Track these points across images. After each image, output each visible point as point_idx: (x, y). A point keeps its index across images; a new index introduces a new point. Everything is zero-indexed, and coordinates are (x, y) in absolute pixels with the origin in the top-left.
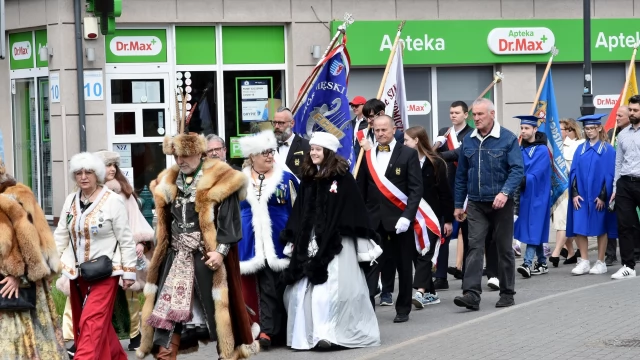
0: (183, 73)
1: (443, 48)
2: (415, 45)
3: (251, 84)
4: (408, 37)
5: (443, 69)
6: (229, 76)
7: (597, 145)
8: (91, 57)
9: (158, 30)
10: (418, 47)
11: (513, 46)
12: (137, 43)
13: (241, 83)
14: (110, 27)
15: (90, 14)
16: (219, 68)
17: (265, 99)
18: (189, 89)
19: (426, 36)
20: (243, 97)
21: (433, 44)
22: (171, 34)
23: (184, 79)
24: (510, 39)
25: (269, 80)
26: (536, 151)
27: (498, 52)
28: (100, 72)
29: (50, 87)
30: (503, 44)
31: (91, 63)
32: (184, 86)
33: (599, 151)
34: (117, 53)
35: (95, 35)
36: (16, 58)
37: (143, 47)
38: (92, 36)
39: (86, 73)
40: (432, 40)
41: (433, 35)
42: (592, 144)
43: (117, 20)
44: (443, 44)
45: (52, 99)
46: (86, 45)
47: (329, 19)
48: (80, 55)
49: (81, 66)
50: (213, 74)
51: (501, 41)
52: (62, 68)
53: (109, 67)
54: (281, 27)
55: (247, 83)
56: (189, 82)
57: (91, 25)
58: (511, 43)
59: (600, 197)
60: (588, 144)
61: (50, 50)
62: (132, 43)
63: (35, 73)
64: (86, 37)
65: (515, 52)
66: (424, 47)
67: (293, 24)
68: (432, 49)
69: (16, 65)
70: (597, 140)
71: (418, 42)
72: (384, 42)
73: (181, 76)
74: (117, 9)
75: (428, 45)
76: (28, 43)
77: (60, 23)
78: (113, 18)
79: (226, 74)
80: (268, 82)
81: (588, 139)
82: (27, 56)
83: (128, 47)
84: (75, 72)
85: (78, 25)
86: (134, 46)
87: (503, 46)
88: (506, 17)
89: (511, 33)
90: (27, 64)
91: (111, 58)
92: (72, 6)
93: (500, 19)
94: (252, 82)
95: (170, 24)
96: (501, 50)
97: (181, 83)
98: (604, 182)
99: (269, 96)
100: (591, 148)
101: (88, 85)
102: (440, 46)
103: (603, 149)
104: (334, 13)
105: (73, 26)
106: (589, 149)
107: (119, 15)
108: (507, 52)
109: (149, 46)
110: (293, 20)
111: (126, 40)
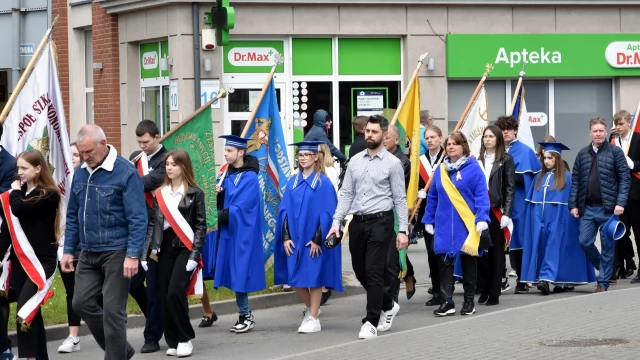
0: (300, 83)
1: (560, 61)
2: (531, 57)
3: (366, 94)
4: (524, 50)
5: (560, 82)
6: (345, 87)
7: (311, 177)
8: (208, 67)
9: (276, 41)
10: (534, 60)
11: (632, 60)
12: (254, 54)
13: (356, 93)
14: (225, 39)
15: (208, 26)
16: (335, 79)
17: (380, 110)
18: (305, 99)
19: (542, 49)
20: (359, 107)
21: (550, 57)
22: (288, 46)
23: (300, 89)
24: (628, 53)
25: (385, 91)
26: (242, 178)
27: (616, 65)
28: (218, 82)
29: (170, 95)
30: (621, 58)
31: (208, 72)
32: (300, 96)
33: (313, 185)
34: (236, 64)
35: (212, 46)
36: (146, 67)
37: (261, 58)
38: (210, 47)
39: (203, 82)
40: (548, 53)
41: (550, 48)
42: (305, 177)
43: (231, 32)
44: (560, 57)
45: (172, 108)
46: (203, 55)
47: (445, 33)
48: (198, 65)
49: (199, 75)
50: (329, 85)
51: (619, 54)
52: (181, 78)
53: (227, 77)
54: (397, 40)
55: (362, 93)
56: (305, 92)
57: (208, 36)
58: (629, 57)
59: (313, 241)
60: (301, 176)
61: (170, 61)
62: (249, 54)
63: (161, 81)
64: (204, 47)
65: (633, 66)
66: (540, 60)
67: (409, 37)
68: (548, 62)
69: (146, 74)
70: (311, 171)
71: (534, 55)
72: (499, 54)
73: (297, 86)
74: (230, 21)
75: (544, 58)
76: (154, 53)
77: (179, 34)
78: (227, 31)
79: (342, 84)
80: (383, 93)
81: (302, 170)
82: (154, 66)
83: (246, 58)
84: (192, 81)
85: (197, 36)
86: (252, 57)
87: (621, 59)
88: (626, 32)
89: (629, 47)
90: (154, 73)
91: (229, 68)
92: (190, 18)
93: (619, 32)
94: (368, 93)
95: (287, 36)
96: (619, 63)
97: (297, 93)
98: (319, 224)
99: (385, 106)
100: (304, 181)
101: (205, 94)
102: (556, 59)
103: (318, 183)
104: (450, 26)
105: (191, 37)
106: (302, 182)
107: (232, 27)
108: (625, 65)
109: (266, 57)
110: (408, 33)
111: (244, 51)
